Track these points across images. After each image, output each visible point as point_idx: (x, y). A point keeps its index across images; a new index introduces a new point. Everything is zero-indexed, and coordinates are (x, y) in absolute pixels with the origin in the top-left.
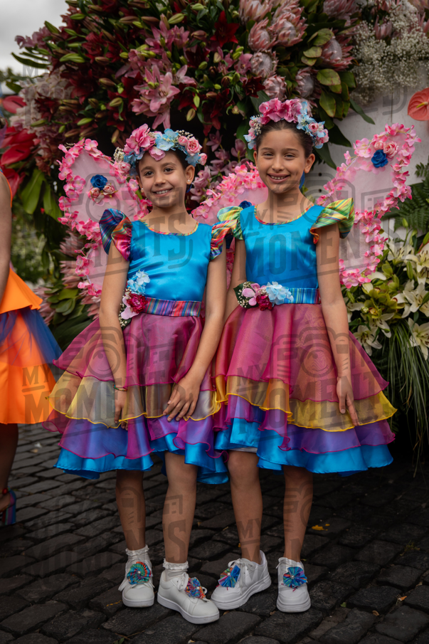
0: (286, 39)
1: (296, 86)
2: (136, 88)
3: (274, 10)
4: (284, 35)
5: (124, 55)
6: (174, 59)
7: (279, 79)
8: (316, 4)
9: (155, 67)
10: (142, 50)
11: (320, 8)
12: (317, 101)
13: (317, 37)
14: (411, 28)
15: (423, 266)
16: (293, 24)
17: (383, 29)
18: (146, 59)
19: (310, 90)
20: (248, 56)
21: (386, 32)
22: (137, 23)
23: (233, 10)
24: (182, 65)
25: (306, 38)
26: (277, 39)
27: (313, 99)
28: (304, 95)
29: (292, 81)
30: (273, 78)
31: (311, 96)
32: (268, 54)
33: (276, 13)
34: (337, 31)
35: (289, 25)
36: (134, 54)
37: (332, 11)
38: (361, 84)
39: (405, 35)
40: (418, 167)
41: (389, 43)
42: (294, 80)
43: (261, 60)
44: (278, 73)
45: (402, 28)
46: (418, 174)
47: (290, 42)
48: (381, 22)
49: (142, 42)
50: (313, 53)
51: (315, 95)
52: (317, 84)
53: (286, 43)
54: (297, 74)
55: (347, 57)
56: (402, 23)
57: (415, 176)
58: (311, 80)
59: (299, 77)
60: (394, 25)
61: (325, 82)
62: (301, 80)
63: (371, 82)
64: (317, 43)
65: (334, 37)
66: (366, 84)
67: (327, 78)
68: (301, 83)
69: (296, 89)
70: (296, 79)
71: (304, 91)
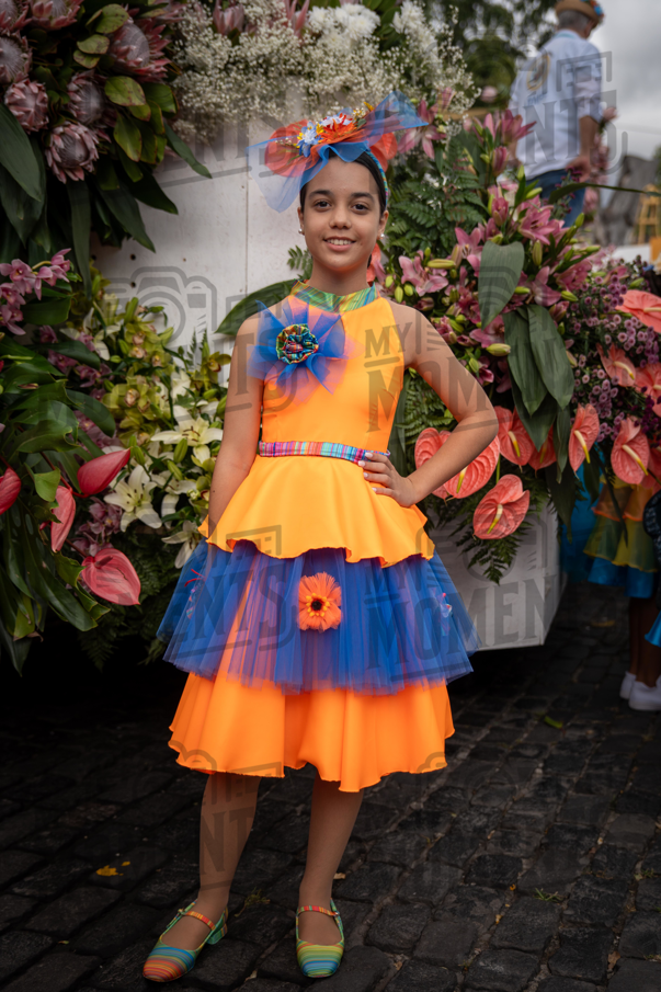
0: (45, 18)
1: (65, 101)
4: (41, 8)
7: (34, 88)
12: (110, 131)
13: (101, 17)
14: (273, 19)
17: (228, 15)
19: (97, 111)
21: (232, 22)
25: (82, 18)
26: (29, 14)
27: (103, 127)
28: (83, 121)
29: (59, 92)
30: (22, 85)
31: (101, 121)
32: (15, 40)
34: (136, 10)
38: (192, 107)
39: (263, 29)
40: (292, 252)
41: (236, 42)
42: (64, 92)
43: (0, 49)
44: (33, 76)
45: (259, 18)
46: (292, 264)
47: (53, 22)
48: (226, 3)
50: (95, 44)
51: (107, 120)
52: (106, 103)
53: (48, 23)
54: (69, 81)
55: (159, 59)
56: (259, 10)
57: (287, 267)
58: (95, 93)
59: (73, 87)
60: (246, 11)
61: (119, 100)
62: (77, 92)
63: (208, 105)
64: (101, 29)
65: (131, 21)
66: (199, 108)
67: (120, 92)
68: (76, 98)
69: (68, 107)
70: (67, 90)
71: (84, 113)
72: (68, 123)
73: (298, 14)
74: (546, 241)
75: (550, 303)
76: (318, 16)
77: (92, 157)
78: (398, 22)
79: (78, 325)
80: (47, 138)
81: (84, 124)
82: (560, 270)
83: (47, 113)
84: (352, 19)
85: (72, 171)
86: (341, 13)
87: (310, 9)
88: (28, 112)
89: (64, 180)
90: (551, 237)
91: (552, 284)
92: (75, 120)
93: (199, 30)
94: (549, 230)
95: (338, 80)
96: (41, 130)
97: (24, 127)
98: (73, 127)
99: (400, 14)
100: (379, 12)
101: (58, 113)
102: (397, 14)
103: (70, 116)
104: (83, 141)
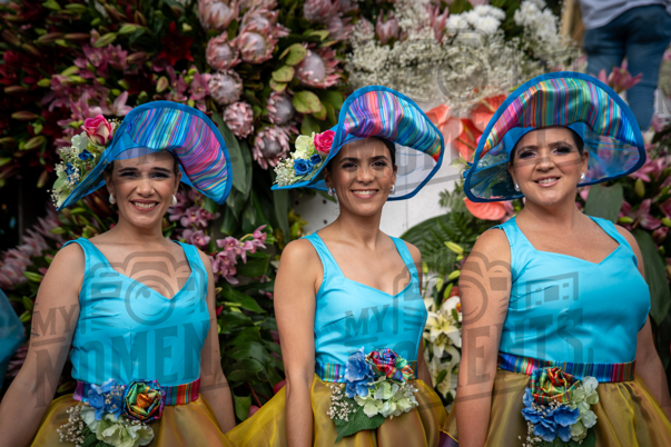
0: (250, 58)
1: (265, 113)
2: (59, 123)
3: (241, 15)
4: (248, 53)
5: (44, 82)
6: (111, 84)
7: (243, 107)
8: (295, 6)
9: (86, 96)
10: (68, 76)
11: (299, 12)
12: (299, 127)
13: (289, 54)
14: (421, 27)
15: (441, 331)
16: (263, 35)
17: (386, 28)
18: (73, 86)
19: (288, 115)
20: (207, 76)
21: (390, 32)
22: (61, 42)
23: (185, 21)
24: (122, 90)
25: (276, 55)
26: (240, 56)
27: (294, 124)
28: (279, 123)
29: (261, 107)
30: (235, 107)
31: (293, 120)
32: (230, 75)
33: (244, 19)
34: (314, 45)
35: (255, 38)
36: (57, 81)
37: (314, 15)
39: (412, 36)
40: (442, 194)
41: (392, 48)
42: (265, 107)
43: (220, 84)
44: (243, 98)
45: (409, 27)
46: (442, 203)
47: (256, 60)
48: (386, 18)
49: (71, 64)
50: (284, 75)
51: (297, 119)
52: (294, 111)
53: (253, 61)
54: (269, 97)
55: (332, 74)
56: (408, 22)
57: (437, 206)
58: (287, 103)
59: (272, 102)
60: (400, 24)
61: (301, 109)
62: (274, 106)
64: (289, 62)
65: (309, 53)
67: (304, 103)
68: (274, 110)
69: (267, 117)
70: (267, 105)
71: (279, 119)
72: (267, 128)
73: (440, 18)
74: (646, 178)
75: (653, 227)
76: (454, 22)
77: (285, 150)
78: (518, 17)
80: (253, 140)
81: (280, 126)
82: (661, 201)
83: (252, 123)
84: (481, 20)
85: (272, 160)
86: (472, 16)
87: (448, 16)
88: (238, 126)
89: (266, 167)
90: (650, 174)
91: (655, 212)
92: (272, 125)
93: (365, 42)
94: (649, 169)
95: (469, 70)
96: (249, 136)
97: (237, 137)
98: (271, 131)
99: (520, 10)
100: (504, 8)
101: (261, 122)
102: (517, 13)
103: (269, 123)
104: (277, 140)
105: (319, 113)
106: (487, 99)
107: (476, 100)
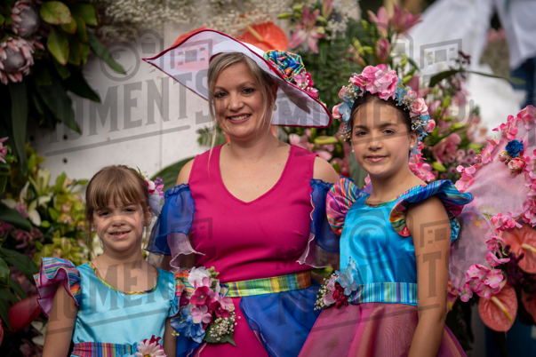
1: (9, 22)
12: (44, 41)
19: (34, 27)
27: (39, 38)
28: (23, 35)
29: (5, 15)
31: (38, 34)
38: (114, 16)
40: (201, 131)
42: (9, 15)
46: (200, 141)
51: (42, 33)
52: (41, 21)
54: (13, 6)
57: (196, 144)
58: (33, 13)
59: (16, 11)
61: (50, 19)
62: (19, 15)
63: (126, 15)
66: (120, 18)
67: (53, 14)
68: (18, 19)
69: (11, 26)
70: (11, 14)
71: (24, 30)
72: (10, 39)
77: (28, 63)
79: (16, 196)
81: (26, 38)
85: (13, 74)
89: (6, 82)
92: (16, 36)
98: (15, 42)
101: (3, 32)
103: (12, 34)
104: (21, 52)
105: (67, 25)
106: (255, 27)
107: (241, 26)
